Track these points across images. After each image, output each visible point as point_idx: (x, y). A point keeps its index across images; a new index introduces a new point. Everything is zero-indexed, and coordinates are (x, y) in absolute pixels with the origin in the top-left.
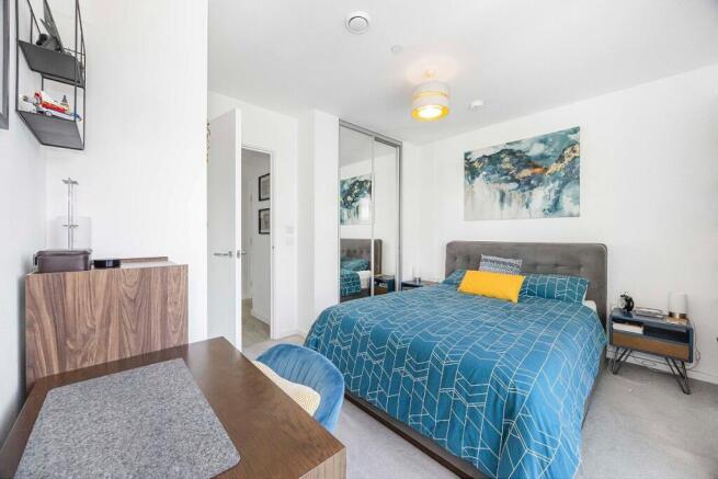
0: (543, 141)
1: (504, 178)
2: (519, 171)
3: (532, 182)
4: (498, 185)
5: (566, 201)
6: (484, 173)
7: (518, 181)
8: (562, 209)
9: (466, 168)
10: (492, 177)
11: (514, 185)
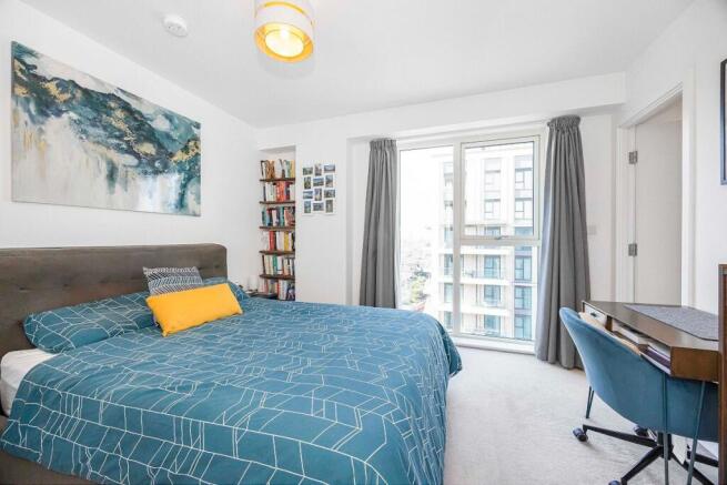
0: (169, 117)
1: (115, 141)
2: (137, 142)
3: (157, 164)
4: (102, 149)
5: (190, 198)
6: (73, 115)
7: (137, 155)
8: (187, 206)
9: (16, 79)
10: (91, 130)
11: (131, 160)
